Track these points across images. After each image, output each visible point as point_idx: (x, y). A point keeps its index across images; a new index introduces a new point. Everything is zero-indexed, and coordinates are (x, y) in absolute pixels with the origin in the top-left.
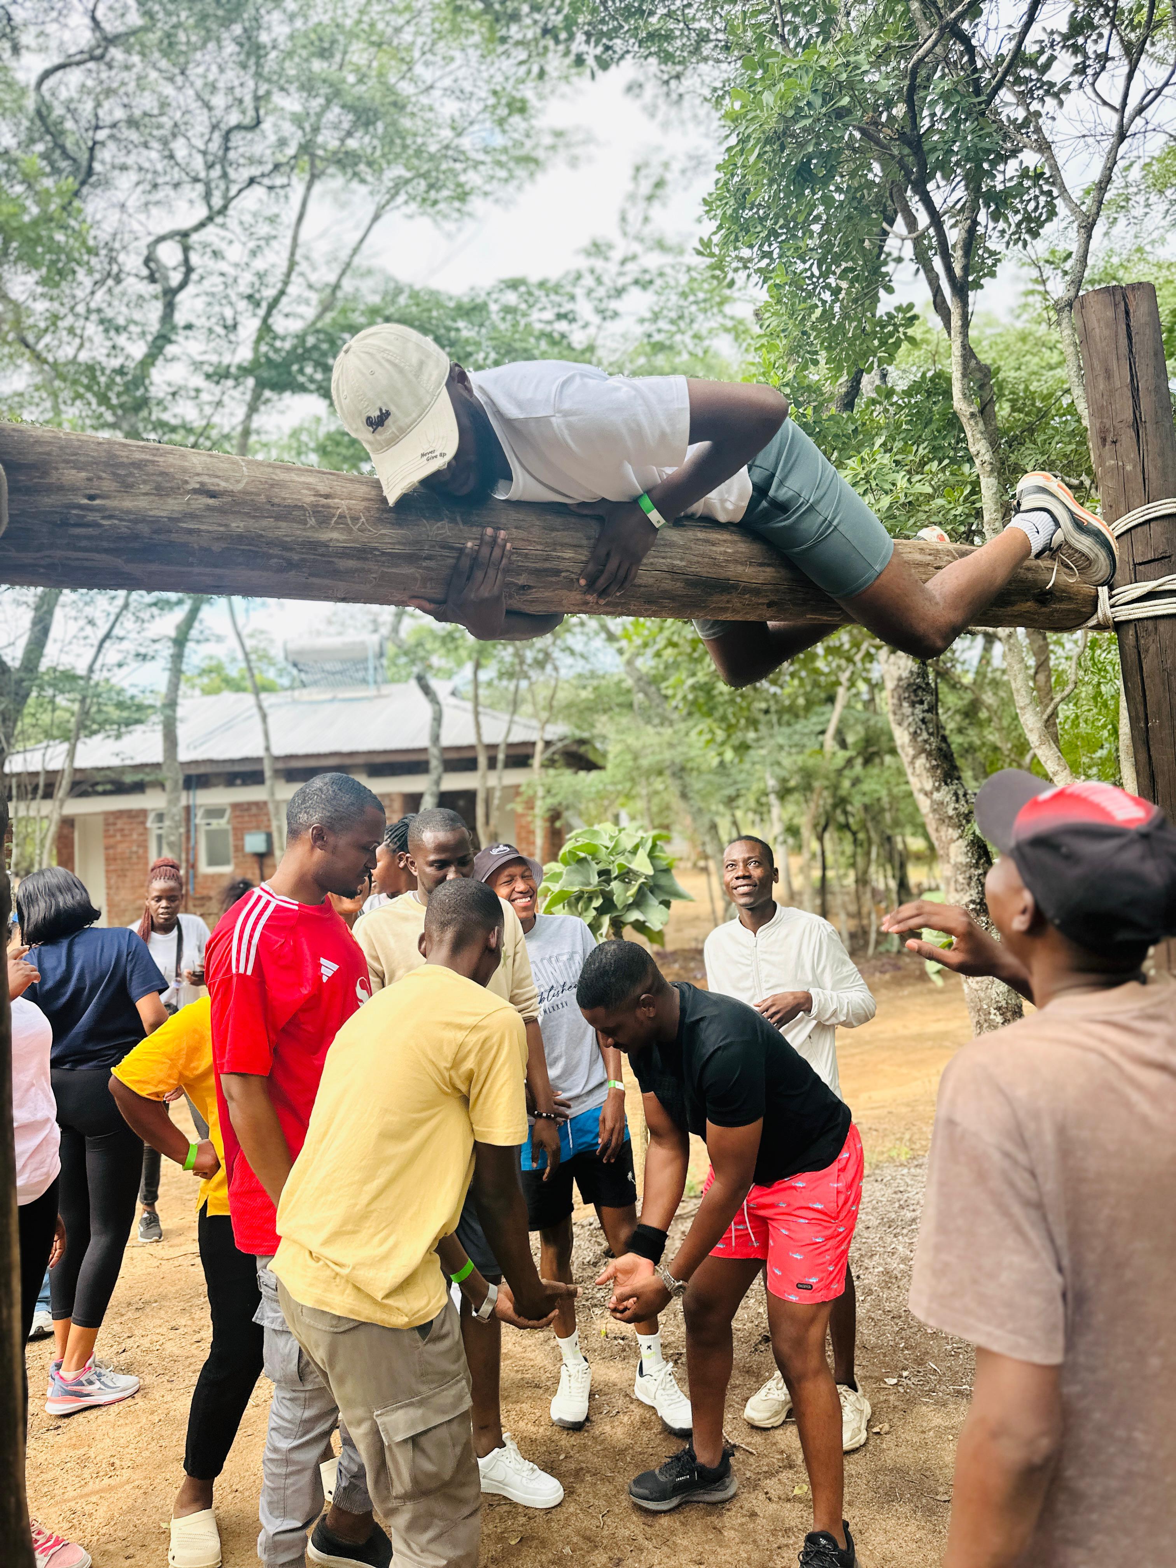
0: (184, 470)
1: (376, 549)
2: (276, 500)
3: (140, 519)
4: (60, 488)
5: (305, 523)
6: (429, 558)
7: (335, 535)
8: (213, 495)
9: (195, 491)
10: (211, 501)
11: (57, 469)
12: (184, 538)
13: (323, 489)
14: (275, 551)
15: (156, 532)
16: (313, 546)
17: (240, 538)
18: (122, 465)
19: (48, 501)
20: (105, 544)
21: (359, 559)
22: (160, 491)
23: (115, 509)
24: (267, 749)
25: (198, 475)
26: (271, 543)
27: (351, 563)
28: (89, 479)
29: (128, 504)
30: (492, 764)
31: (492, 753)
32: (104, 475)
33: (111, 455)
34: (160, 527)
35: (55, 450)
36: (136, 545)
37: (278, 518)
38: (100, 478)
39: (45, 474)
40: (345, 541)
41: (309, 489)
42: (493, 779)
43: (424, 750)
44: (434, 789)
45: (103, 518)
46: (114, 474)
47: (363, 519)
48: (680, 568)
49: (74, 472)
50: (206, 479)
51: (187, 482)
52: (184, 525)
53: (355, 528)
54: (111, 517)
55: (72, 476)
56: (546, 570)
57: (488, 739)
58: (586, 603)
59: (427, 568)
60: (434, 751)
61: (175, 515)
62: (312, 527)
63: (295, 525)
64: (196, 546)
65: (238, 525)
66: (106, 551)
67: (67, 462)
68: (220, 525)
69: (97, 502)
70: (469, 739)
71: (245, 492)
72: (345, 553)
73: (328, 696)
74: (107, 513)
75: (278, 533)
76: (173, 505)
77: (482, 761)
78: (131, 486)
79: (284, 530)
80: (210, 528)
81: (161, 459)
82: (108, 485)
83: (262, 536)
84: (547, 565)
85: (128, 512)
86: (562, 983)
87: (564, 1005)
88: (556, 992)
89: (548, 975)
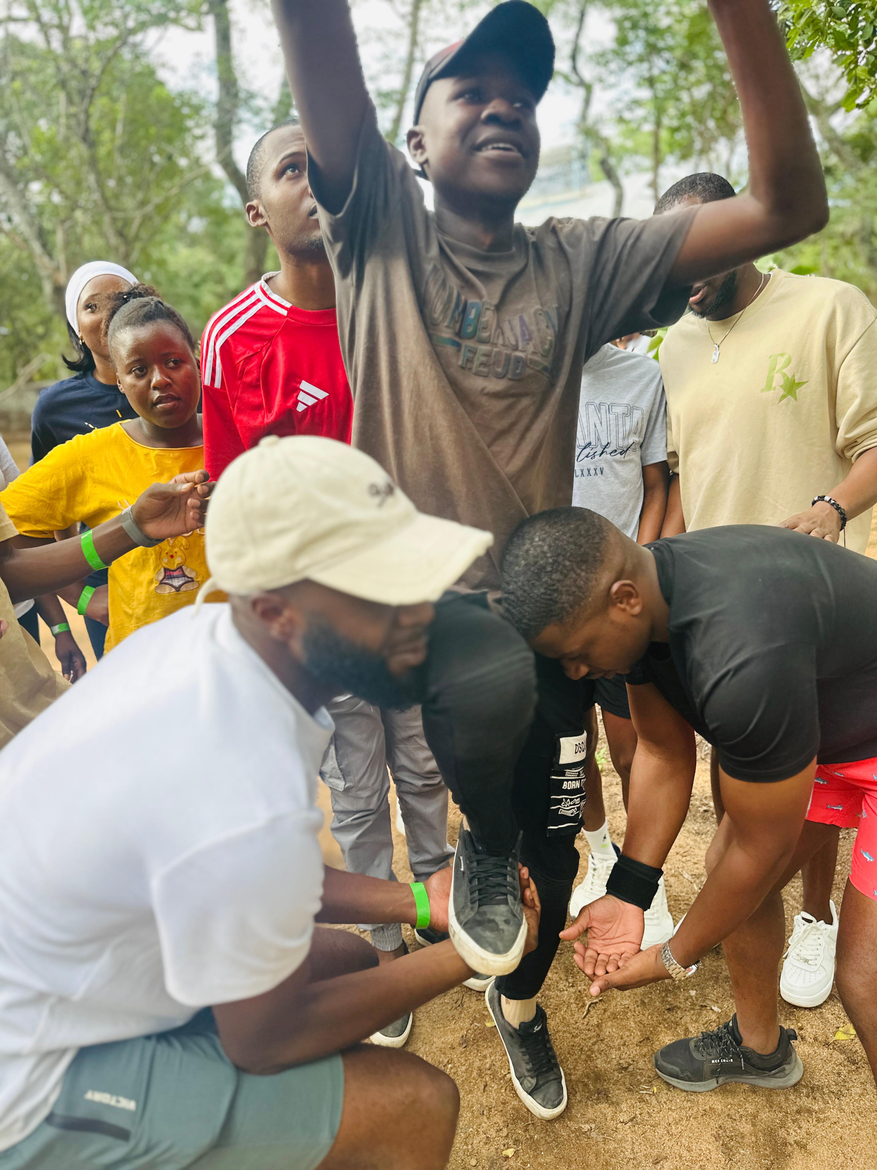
86: (604, 443)
87: (598, 472)
88: (592, 452)
89: (588, 426)
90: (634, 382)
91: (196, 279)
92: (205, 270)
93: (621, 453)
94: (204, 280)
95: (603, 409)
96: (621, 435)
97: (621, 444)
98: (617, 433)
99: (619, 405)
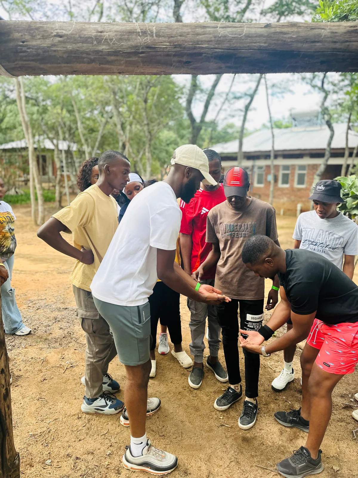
0: (52, 28)
1: (120, 51)
2: (82, 36)
3: (39, 48)
4: (14, 40)
5: (93, 43)
6: (142, 53)
7: (104, 47)
8: (61, 37)
9: (55, 36)
10: (60, 39)
11: (12, 33)
12: (54, 54)
13: (100, 29)
14: (84, 55)
15: (44, 52)
16: (98, 52)
17: (71, 52)
18: (32, 29)
19: (12, 44)
20: (31, 58)
21: (115, 56)
22: (44, 37)
23: (30, 45)
24: (273, 147)
25: (56, 29)
26: (83, 53)
27: (113, 58)
28: (22, 36)
29: (34, 43)
30: (351, 155)
31: (351, 151)
32: (26, 34)
33: (30, 26)
34: (46, 50)
35: (13, 26)
36: (39, 57)
37: (83, 43)
38: (25, 35)
39: (9, 35)
40: (108, 49)
41: (94, 30)
42: (350, 161)
43: (324, 149)
44: (325, 163)
45: (28, 49)
46: (29, 33)
47: (114, 39)
48: (264, 47)
49: (17, 34)
50: (59, 31)
51: (52, 33)
52: (53, 49)
53: (111, 43)
54: (29, 48)
55: (17, 35)
56: (195, 54)
57: (351, 145)
58: (220, 68)
59: (141, 57)
60: (328, 149)
61: (49, 46)
62: (95, 45)
63: (89, 45)
64: (58, 56)
65: (70, 47)
66: (32, 60)
67: (15, 30)
68: (64, 48)
69: (25, 43)
70: (342, 145)
71: (72, 34)
72: (109, 54)
73: (303, 129)
74: (28, 47)
75: (84, 48)
76: (48, 42)
77: (347, 153)
78: (35, 36)
79: (86, 47)
80: (61, 49)
81: (45, 26)
82: (27, 37)
83: (78, 50)
84: (195, 51)
85: (34, 46)
86: (328, 244)
87: (323, 252)
88: (323, 246)
89: (324, 238)
90: (345, 229)
91: (168, 142)
92: (172, 139)
93: (332, 249)
94: (171, 143)
95: (331, 234)
96: (334, 244)
97: (333, 246)
98: (333, 243)
99: (337, 235)
